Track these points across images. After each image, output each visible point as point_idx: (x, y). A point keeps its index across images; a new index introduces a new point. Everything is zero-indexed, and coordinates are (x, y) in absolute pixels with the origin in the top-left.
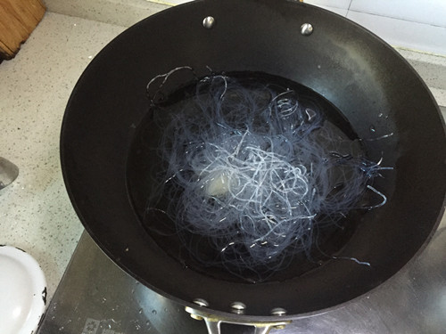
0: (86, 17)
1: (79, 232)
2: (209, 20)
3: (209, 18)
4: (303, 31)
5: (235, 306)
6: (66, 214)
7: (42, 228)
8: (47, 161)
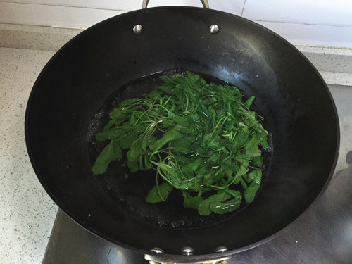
0: (30, 48)
1: (49, 228)
2: (138, 28)
3: (138, 26)
4: (212, 30)
5: (185, 251)
6: (35, 214)
7: (16, 230)
8: (12, 171)
